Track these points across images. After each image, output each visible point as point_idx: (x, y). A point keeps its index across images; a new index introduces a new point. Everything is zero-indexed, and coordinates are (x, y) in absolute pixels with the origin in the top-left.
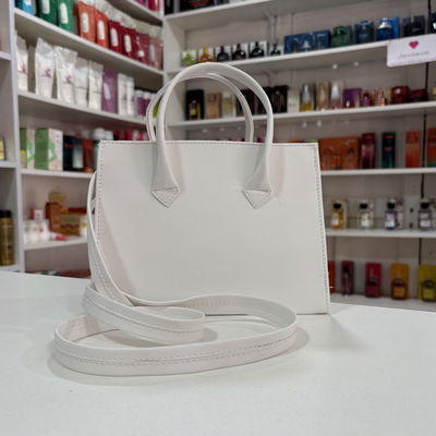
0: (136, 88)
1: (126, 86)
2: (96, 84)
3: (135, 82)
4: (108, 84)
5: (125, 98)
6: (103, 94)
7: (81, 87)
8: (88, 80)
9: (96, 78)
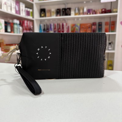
0: (26, 7)
1: (22, 7)
2: (14, 5)
3: (25, 5)
4: (17, 5)
5: (22, 10)
6: (16, 8)
7: (9, 6)
8: (11, 4)
9: (14, 3)
